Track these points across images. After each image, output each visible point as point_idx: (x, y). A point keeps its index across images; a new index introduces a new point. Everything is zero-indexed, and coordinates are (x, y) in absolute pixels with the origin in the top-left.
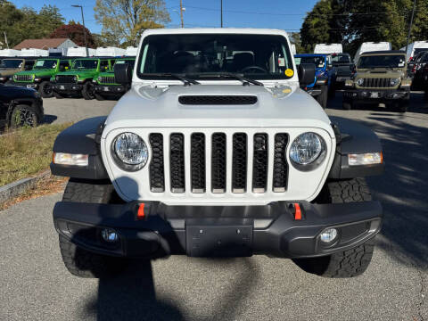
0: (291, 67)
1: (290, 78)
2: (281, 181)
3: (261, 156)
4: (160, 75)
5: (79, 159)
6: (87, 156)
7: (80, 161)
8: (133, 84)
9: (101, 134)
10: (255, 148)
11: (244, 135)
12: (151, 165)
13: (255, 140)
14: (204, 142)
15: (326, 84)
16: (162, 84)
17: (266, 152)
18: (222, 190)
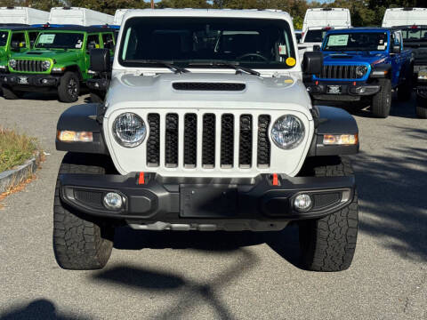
0: (293, 55)
1: (292, 67)
2: (265, 159)
3: (246, 135)
4: (145, 62)
5: (84, 136)
6: (91, 133)
7: (85, 137)
8: (113, 72)
9: (103, 114)
10: (241, 127)
11: (231, 116)
12: (148, 142)
13: (241, 121)
14: (196, 122)
15: (387, 76)
16: (149, 72)
17: (250, 132)
18: (211, 166)
